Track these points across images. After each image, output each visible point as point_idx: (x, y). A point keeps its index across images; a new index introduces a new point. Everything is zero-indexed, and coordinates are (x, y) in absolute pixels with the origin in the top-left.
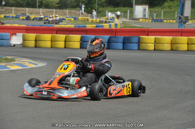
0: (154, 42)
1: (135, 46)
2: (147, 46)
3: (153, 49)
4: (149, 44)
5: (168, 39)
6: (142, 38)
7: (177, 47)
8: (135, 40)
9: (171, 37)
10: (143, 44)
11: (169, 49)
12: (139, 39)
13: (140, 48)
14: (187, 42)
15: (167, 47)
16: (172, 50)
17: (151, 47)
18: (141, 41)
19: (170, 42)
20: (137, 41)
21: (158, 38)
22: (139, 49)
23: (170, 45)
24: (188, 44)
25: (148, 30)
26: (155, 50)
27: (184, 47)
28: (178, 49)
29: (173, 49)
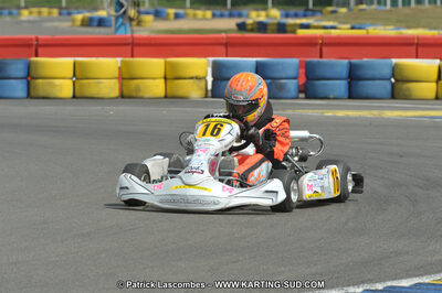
0: (71, 74)
1: (18, 88)
2: (54, 85)
3: (71, 94)
4: (57, 82)
5: (109, 65)
6: (36, 63)
7: (138, 89)
8: (17, 68)
9: (119, 59)
10: (40, 81)
11: (116, 93)
12: (29, 67)
13: (32, 94)
14: (162, 74)
15: (110, 88)
16: (122, 96)
17: (65, 88)
18: (33, 73)
19: (116, 75)
20: (22, 73)
21: (81, 63)
22: (29, 96)
23: (115, 82)
24: (165, 78)
25: (37, 40)
26: (74, 97)
27: (157, 88)
28: (140, 94)
29: (126, 93)
